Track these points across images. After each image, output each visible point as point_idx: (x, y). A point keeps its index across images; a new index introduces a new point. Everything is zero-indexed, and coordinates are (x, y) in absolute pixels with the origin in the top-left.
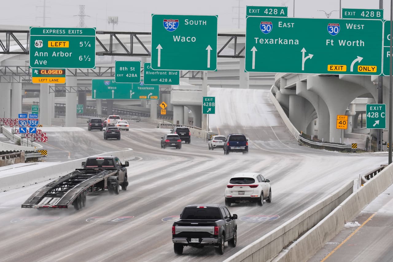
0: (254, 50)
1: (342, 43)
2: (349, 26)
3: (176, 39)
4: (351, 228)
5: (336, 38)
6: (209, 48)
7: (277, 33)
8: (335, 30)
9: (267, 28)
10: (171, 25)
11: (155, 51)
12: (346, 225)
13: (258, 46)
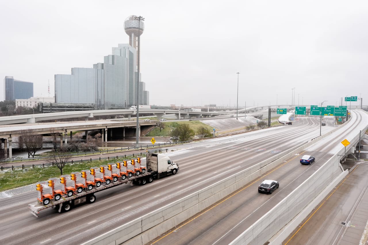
0: (312, 112)
1: (327, 111)
2: (328, 108)
3: (299, 110)
4: (296, 155)
5: (326, 110)
6: (304, 112)
7: (315, 109)
8: (326, 109)
9: (314, 108)
10: (298, 108)
11: (296, 112)
12: (295, 155)
13: (313, 111)
